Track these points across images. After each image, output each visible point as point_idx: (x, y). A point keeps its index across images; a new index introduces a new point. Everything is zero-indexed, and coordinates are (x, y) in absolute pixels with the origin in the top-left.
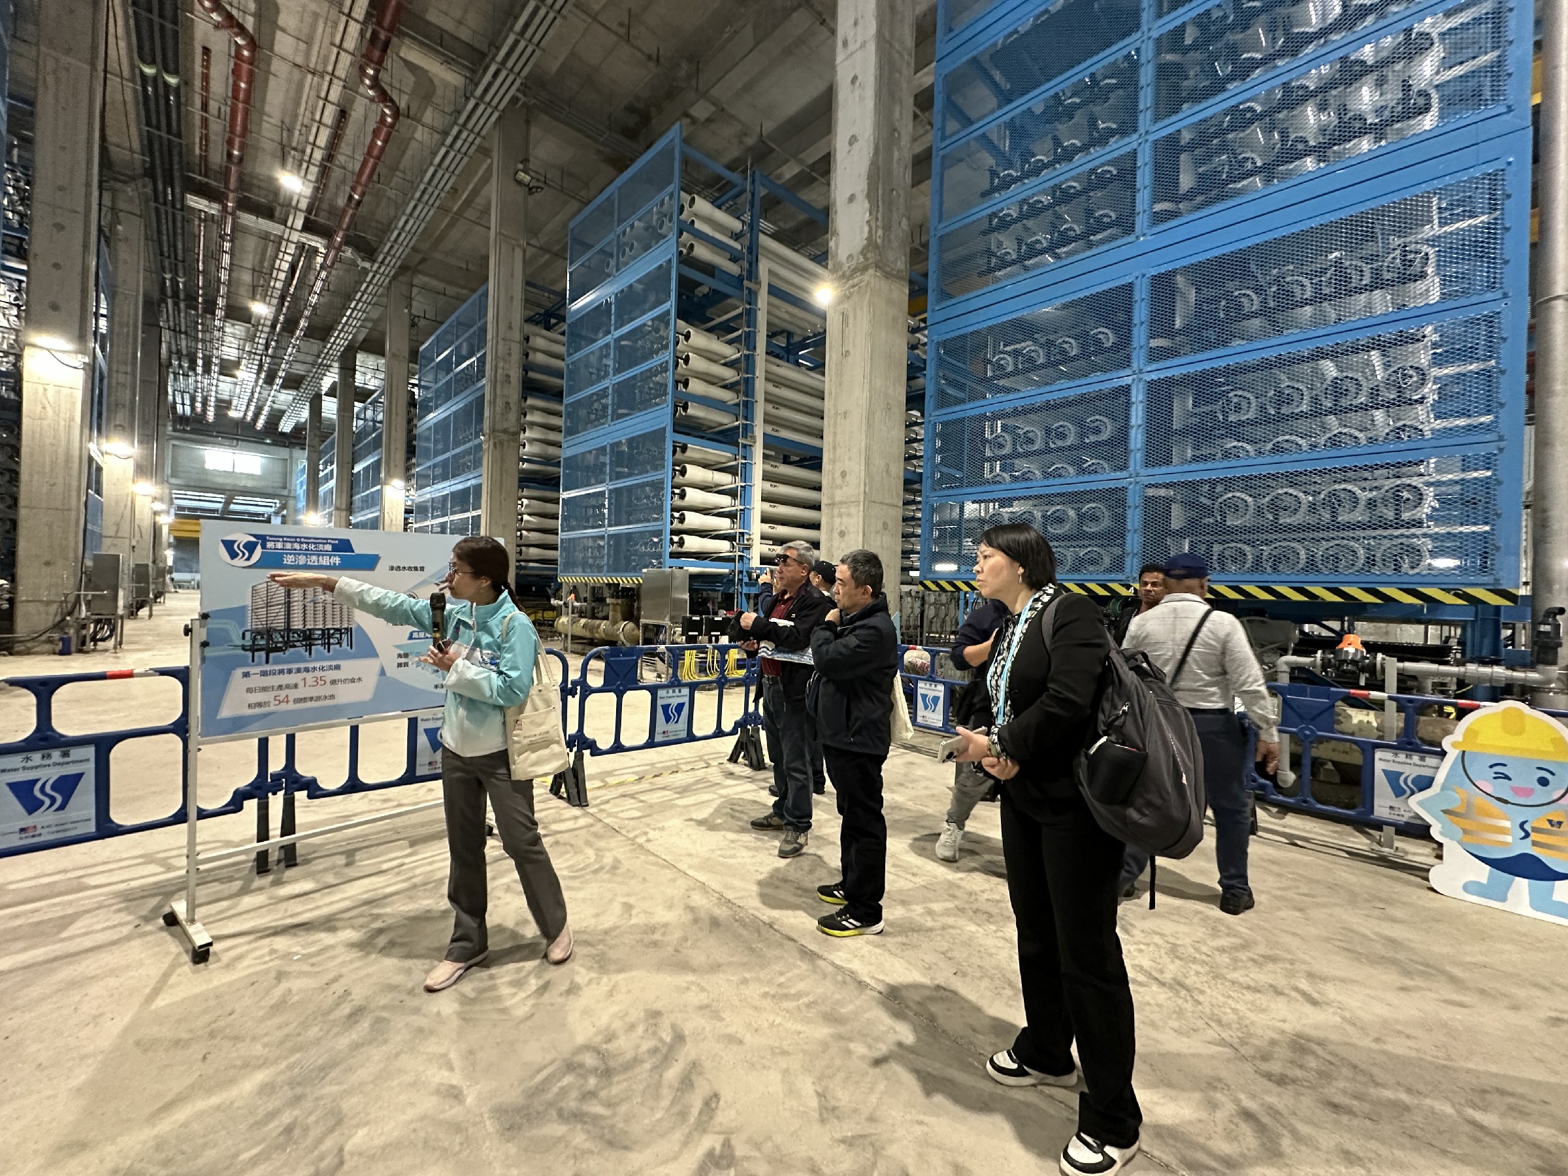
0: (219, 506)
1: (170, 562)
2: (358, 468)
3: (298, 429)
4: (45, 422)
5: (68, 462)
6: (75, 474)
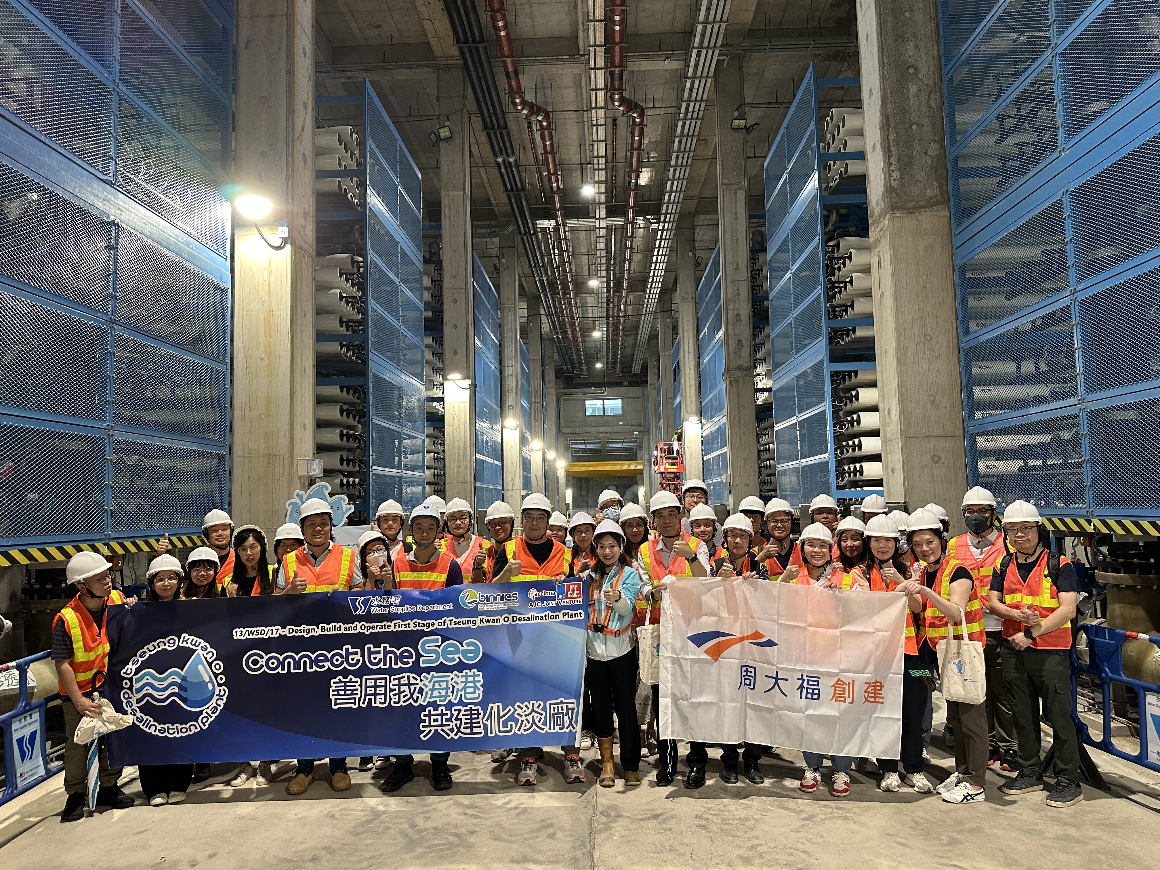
0: (598, 446)
1: (569, 500)
4: (455, 427)
5: (465, 451)
6: (468, 458)
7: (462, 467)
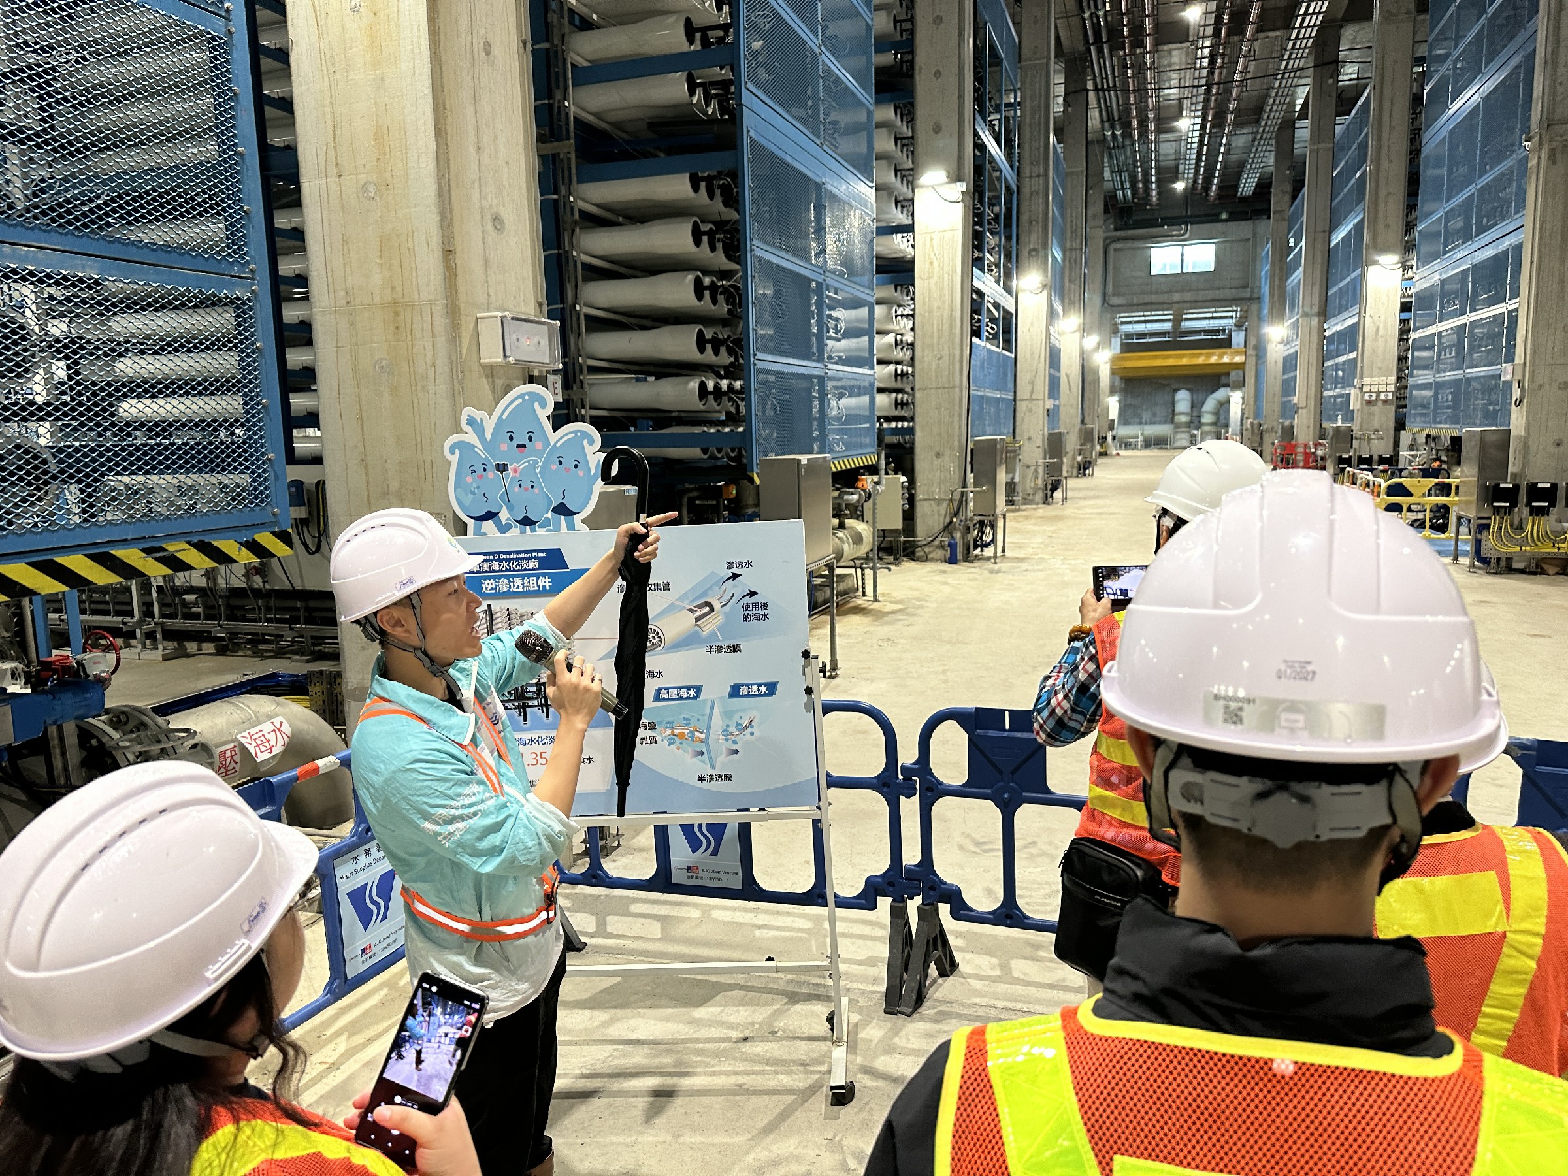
0: (1168, 326)
1: (1114, 414)
2: (1338, 237)
3: (1264, 187)
4: (933, 281)
5: (951, 326)
6: (958, 340)
7: (946, 358)
